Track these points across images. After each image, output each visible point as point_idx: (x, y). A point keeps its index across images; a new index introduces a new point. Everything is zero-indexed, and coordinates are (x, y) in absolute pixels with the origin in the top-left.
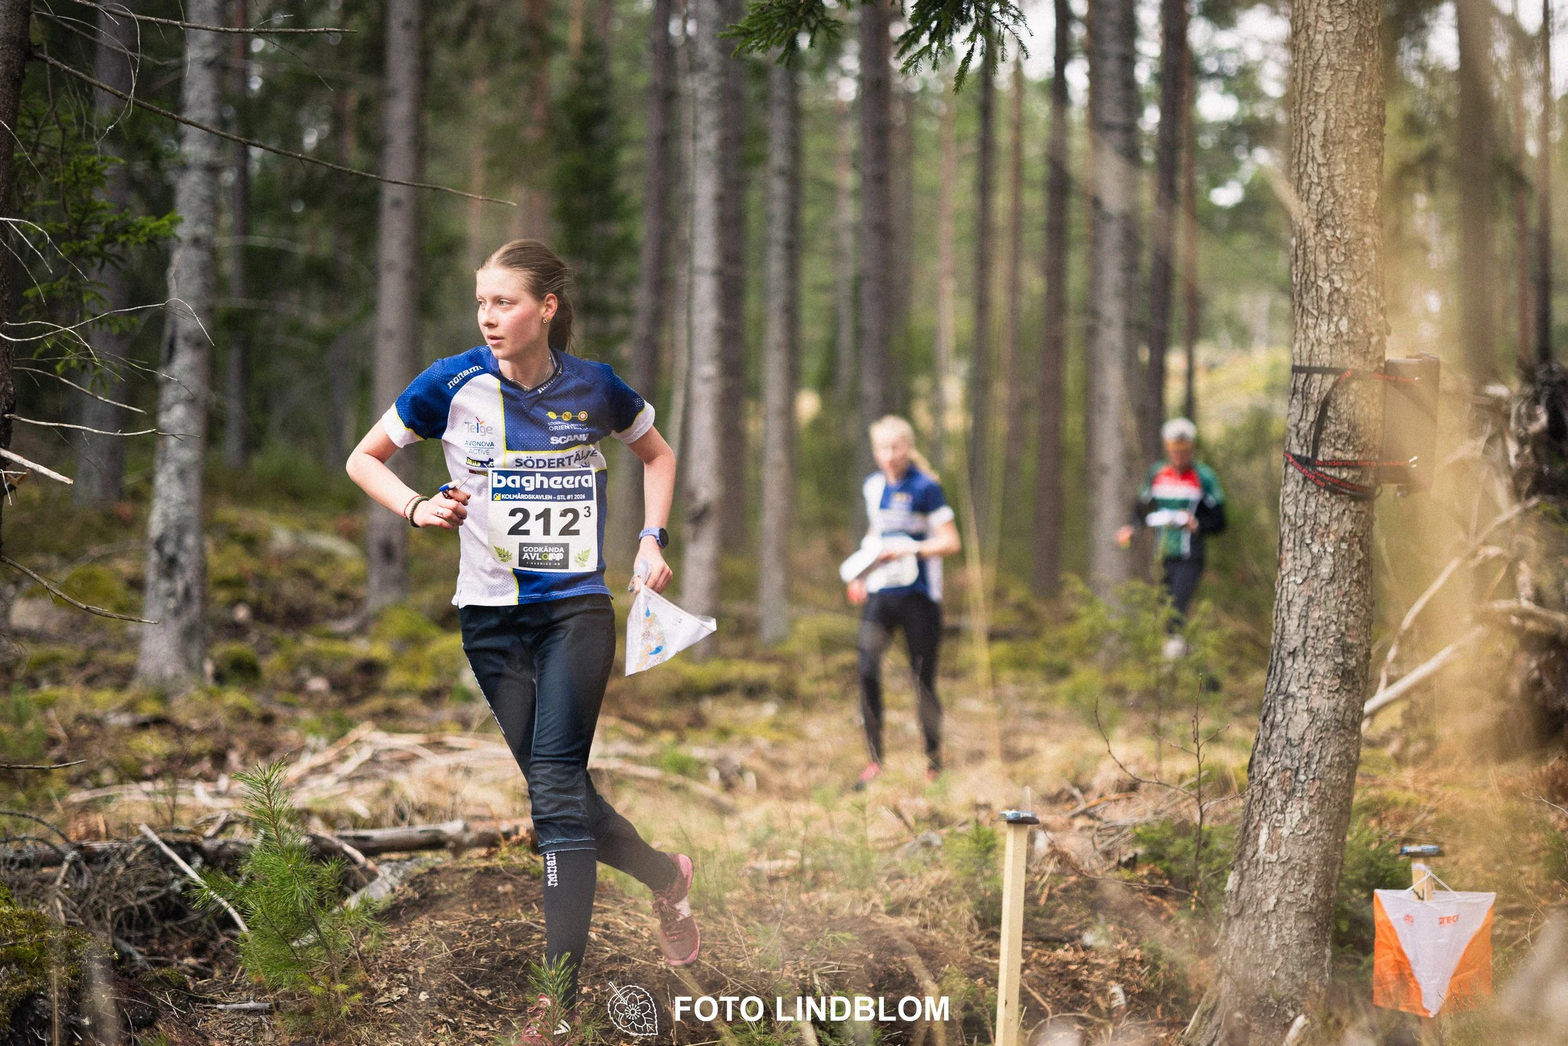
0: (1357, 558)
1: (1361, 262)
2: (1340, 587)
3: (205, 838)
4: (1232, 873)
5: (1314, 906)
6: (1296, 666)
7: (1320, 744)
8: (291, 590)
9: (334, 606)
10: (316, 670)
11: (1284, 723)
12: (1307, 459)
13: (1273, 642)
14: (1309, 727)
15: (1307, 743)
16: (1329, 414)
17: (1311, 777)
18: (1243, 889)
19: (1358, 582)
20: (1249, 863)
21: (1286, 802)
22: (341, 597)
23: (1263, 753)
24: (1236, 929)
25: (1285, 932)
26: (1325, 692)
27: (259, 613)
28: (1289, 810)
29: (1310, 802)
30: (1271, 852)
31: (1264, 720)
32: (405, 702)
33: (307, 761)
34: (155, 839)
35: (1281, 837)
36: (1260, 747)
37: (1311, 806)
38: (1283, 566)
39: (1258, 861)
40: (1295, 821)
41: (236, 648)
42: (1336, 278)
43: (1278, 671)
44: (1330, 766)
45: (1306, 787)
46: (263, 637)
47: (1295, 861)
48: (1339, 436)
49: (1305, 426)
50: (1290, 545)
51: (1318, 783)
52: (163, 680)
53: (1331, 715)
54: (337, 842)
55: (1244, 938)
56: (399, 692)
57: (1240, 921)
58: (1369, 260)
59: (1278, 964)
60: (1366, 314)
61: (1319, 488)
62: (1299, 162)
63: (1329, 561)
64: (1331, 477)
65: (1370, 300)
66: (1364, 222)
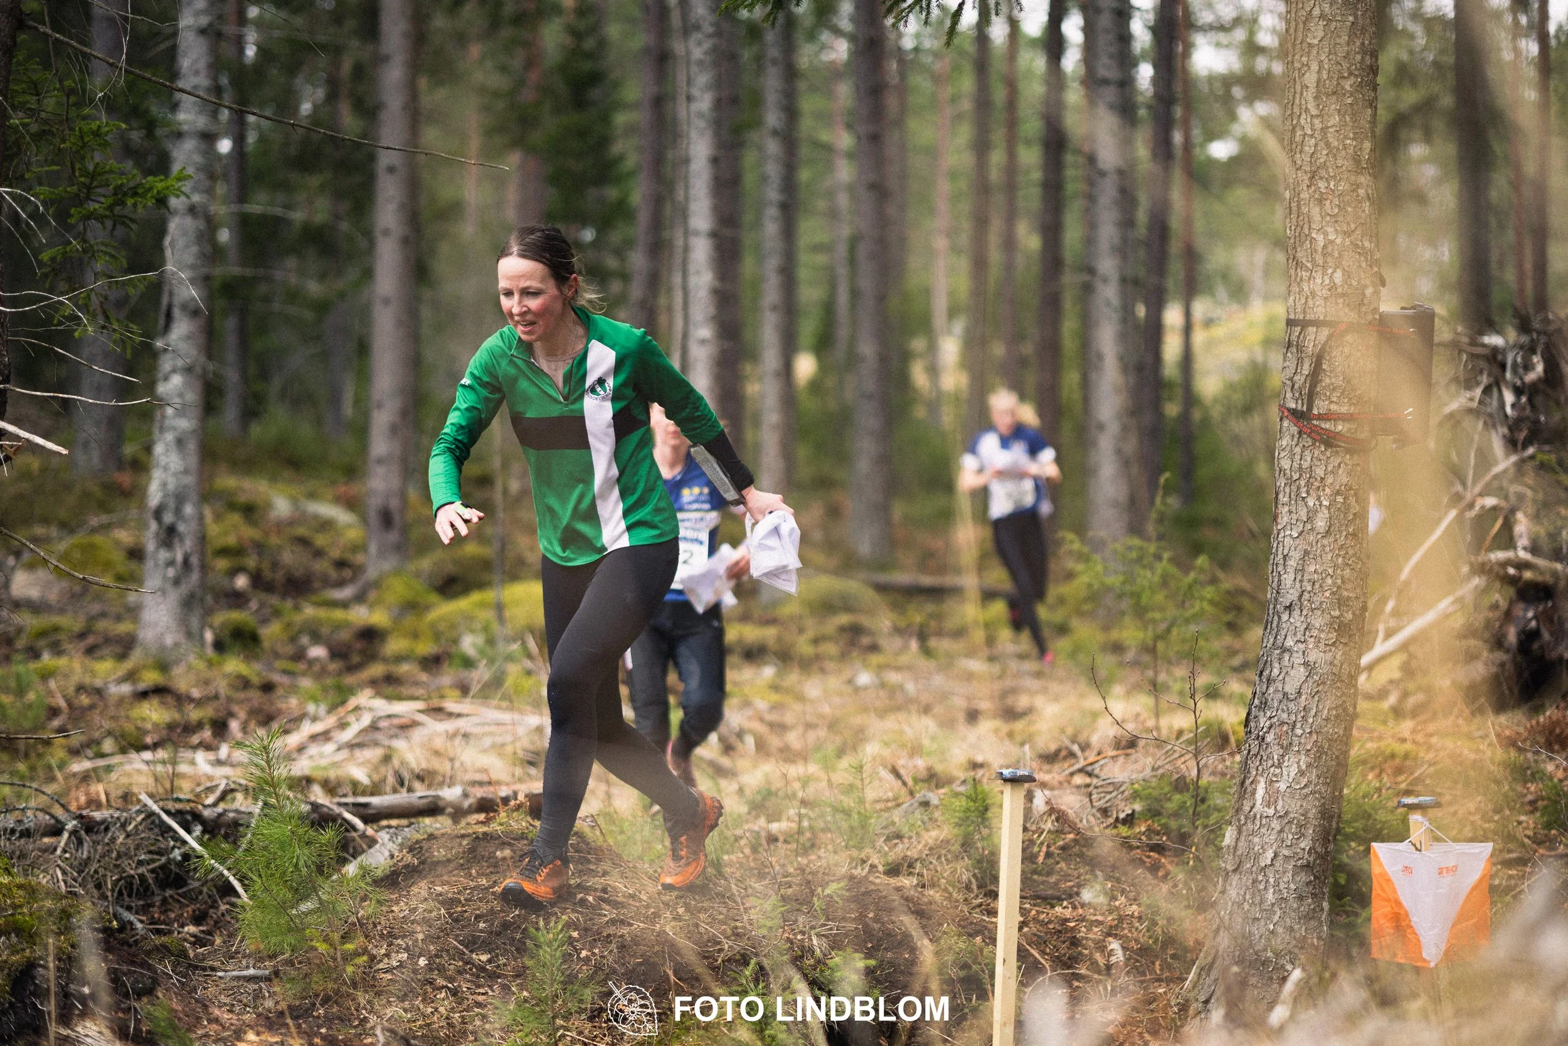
0: (1353, 511)
1: (1355, 213)
2: (1336, 541)
3: (205, 806)
4: (1230, 828)
5: (1311, 859)
6: (1292, 620)
8: (289, 557)
9: (333, 574)
10: (316, 638)
11: (1281, 678)
12: (1302, 412)
13: (1269, 596)
14: (1305, 681)
15: (1304, 697)
16: (1324, 367)
17: (1308, 731)
18: (1240, 844)
19: (1355, 535)
20: (1246, 818)
21: (1283, 756)
22: (341, 564)
23: (1259, 708)
24: (1234, 883)
25: (1282, 886)
27: (257, 580)
28: (1286, 764)
29: (1307, 755)
30: (1269, 806)
31: (1261, 673)
32: (405, 668)
33: (307, 729)
34: (155, 808)
35: (1278, 791)
36: (1256, 702)
37: (1309, 760)
38: (1279, 520)
39: (1255, 815)
40: (1292, 775)
41: (236, 616)
42: (1330, 230)
43: (1274, 625)
44: (1327, 719)
45: (1303, 741)
46: (262, 605)
47: (1292, 815)
48: (1334, 390)
49: (1299, 380)
50: (1286, 500)
52: (162, 648)
53: (1328, 668)
54: (337, 810)
55: (1242, 893)
56: (399, 659)
57: (1237, 877)
58: (1364, 211)
59: (1276, 918)
60: (1360, 266)
61: (1314, 441)
62: (1292, 114)
63: (1325, 515)
64: (1326, 430)
65: (1364, 252)
66: (1358, 173)
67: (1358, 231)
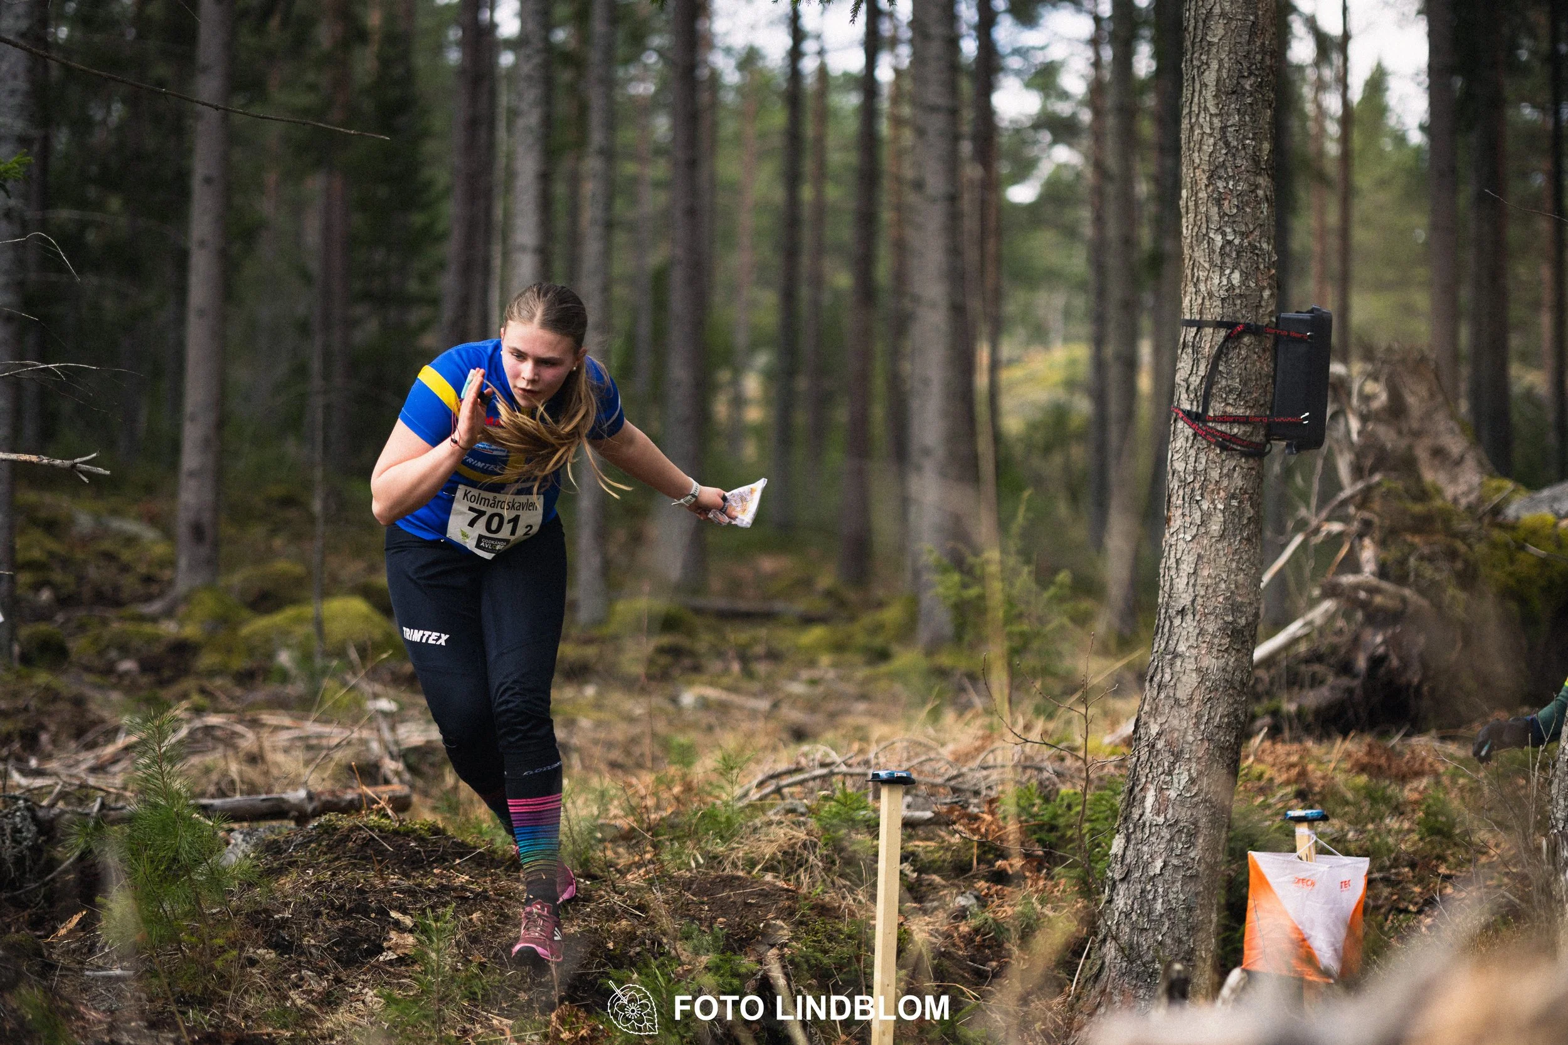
0: (1247, 515)
1: (1253, 214)
2: (1230, 544)
4: (1117, 836)
5: (1201, 869)
6: (1184, 625)
7: (1209, 705)
8: (95, 572)
9: (141, 589)
10: (124, 652)
11: (1172, 683)
13: (1160, 600)
14: (1197, 687)
15: (1195, 704)
16: (1220, 368)
17: (1199, 738)
18: (1128, 853)
19: (1248, 540)
20: (1135, 826)
21: (1174, 763)
22: (148, 579)
23: (1149, 714)
24: (1121, 893)
25: (1171, 896)
26: (1214, 651)
28: (1176, 771)
29: (1198, 763)
30: (1158, 814)
31: (1152, 680)
33: (121, 740)
35: (1168, 799)
36: (1146, 708)
37: (1199, 767)
38: (1172, 523)
39: (1144, 824)
40: (1183, 782)
41: (42, 628)
42: (1228, 230)
43: (1166, 630)
44: (1219, 727)
46: (68, 619)
47: (1182, 824)
48: (1231, 391)
49: (1195, 381)
53: (1220, 675)
55: (1130, 902)
56: (210, 673)
57: (1125, 886)
58: (1262, 212)
59: (1165, 929)
60: (1258, 268)
61: (1209, 444)
62: (1190, 112)
63: (1219, 518)
64: (1222, 432)
65: (1262, 254)
66: (1257, 174)
67: (1257, 233)
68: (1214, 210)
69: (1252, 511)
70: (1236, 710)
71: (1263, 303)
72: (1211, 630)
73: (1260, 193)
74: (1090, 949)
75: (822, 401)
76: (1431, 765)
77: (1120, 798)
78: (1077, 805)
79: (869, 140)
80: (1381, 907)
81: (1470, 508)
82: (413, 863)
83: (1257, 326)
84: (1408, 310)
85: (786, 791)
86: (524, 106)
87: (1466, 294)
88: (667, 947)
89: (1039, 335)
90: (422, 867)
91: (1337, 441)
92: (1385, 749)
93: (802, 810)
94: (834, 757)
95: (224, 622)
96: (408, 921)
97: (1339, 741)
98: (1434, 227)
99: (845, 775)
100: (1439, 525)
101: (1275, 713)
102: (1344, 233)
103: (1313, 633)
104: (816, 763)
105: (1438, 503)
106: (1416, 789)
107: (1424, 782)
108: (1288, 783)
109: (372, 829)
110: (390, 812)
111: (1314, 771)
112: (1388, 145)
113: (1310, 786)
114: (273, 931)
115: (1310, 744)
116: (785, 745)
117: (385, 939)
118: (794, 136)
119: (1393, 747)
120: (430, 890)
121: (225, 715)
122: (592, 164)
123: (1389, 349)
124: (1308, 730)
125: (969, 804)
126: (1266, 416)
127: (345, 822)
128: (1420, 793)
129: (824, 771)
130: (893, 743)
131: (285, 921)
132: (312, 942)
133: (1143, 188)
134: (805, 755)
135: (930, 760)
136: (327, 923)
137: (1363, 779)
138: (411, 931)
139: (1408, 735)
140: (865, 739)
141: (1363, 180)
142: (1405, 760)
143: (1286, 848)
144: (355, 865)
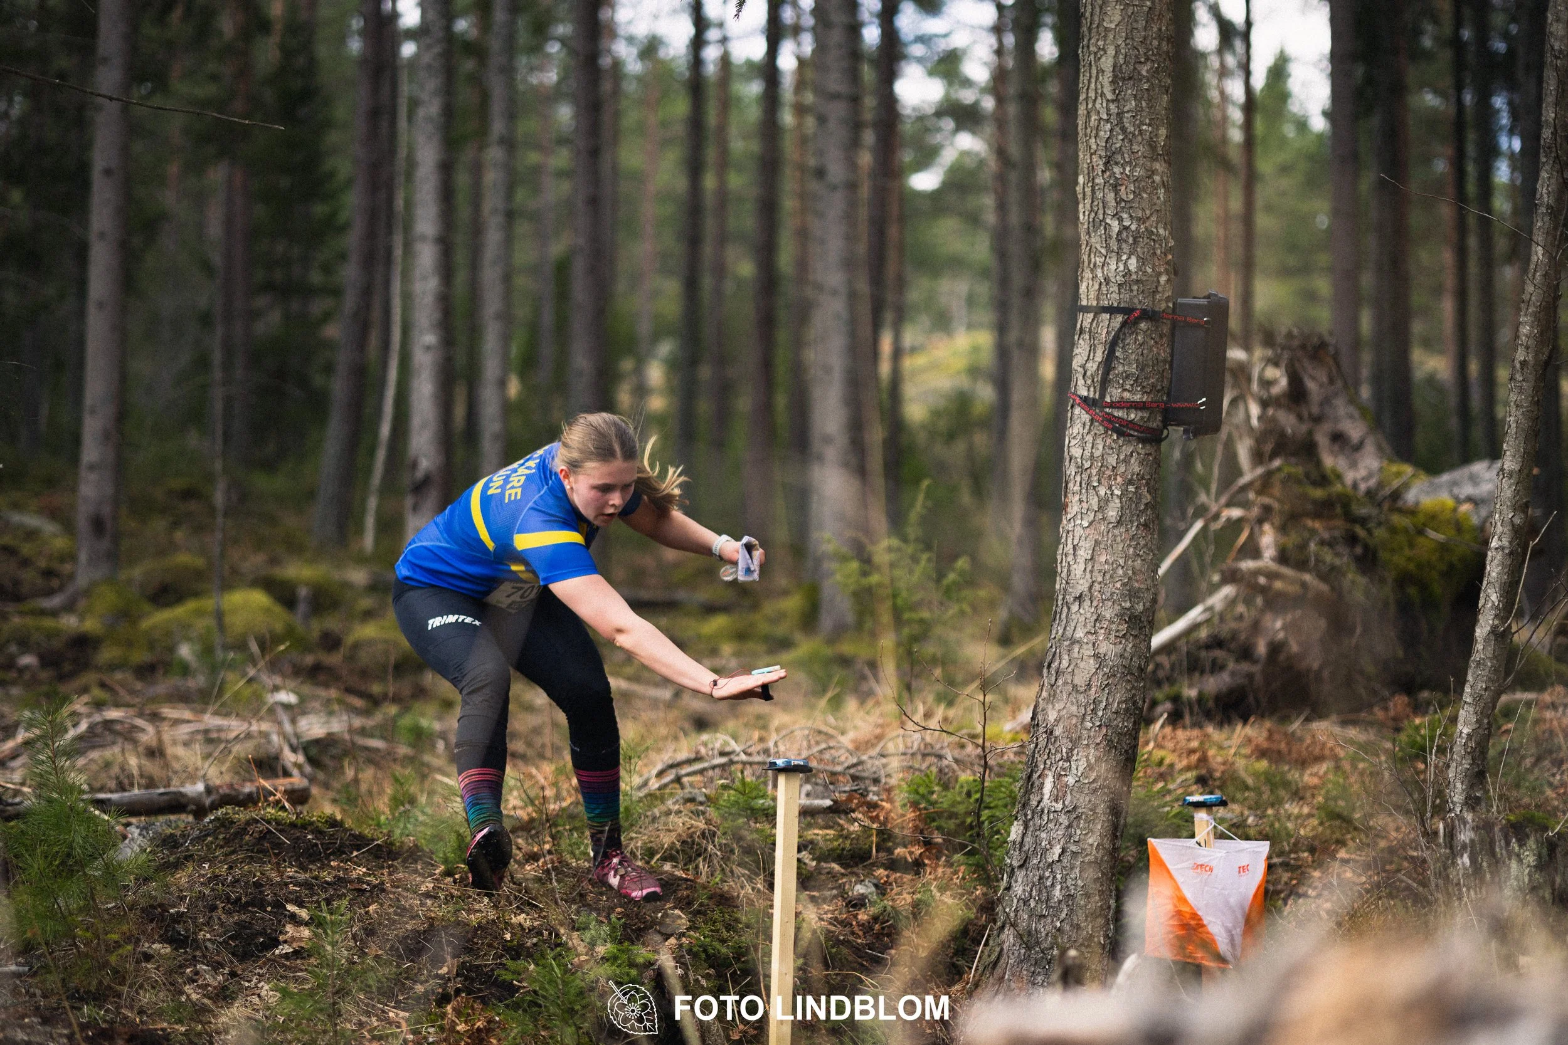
0: (1144, 501)
1: (1151, 200)
2: (1127, 530)
4: (1016, 823)
5: (1099, 855)
6: (1081, 611)
7: (1107, 691)
9: (41, 583)
11: (1070, 670)
12: (1094, 400)
13: (1058, 587)
14: (1096, 673)
15: (1093, 690)
16: (1117, 354)
17: (1098, 724)
18: (1027, 839)
19: (1146, 526)
20: (1033, 812)
21: (1071, 750)
22: (48, 573)
23: (1047, 701)
24: (1020, 880)
25: (1069, 882)
26: (1112, 637)
28: (1075, 758)
29: (1096, 749)
30: (1056, 801)
31: (1050, 664)
35: (1067, 785)
36: (1044, 694)
37: (1098, 754)
38: (1069, 510)
39: (1042, 810)
40: (1081, 769)
42: (1125, 216)
43: (1063, 617)
44: (1117, 713)
45: (1092, 734)
47: (1080, 810)
48: (1127, 377)
49: (1092, 367)
50: (1077, 488)
51: (1104, 731)
53: (1118, 661)
55: (1028, 889)
57: (1023, 873)
58: (1159, 198)
59: (1063, 915)
60: (1154, 254)
61: (1107, 429)
62: (1087, 98)
63: (1116, 503)
64: (1119, 418)
65: (1159, 240)
66: (1153, 160)
67: (1154, 218)
68: (1111, 196)
69: (1149, 497)
70: (1134, 695)
71: (1160, 289)
72: (1108, 616)
73: (1157, 178)
74: (989, 936)
75: (725, 390)
76: (1332, 750)
77: (1018, 785)
78: (976, 792)
79: (770, 128)
80: (1281, 892)
81: (1369, 493)
82: (310, 855)
83: (1154, 312)
84: (1310, 296)
85: (685, 780)
86: (424, 96)
87: (1367, 280)
88: (564, 938)
89: (943, 323)
90: (320, 860)
91: (1237, 427)
92: (1286, 734)
93: (702, 799)
94: (733, 746)
95: (125, 615)
96: (304, 914)
97: (1239, 727)
98: (1335, 213)
99: (744, 763)
100: (1339, 510)
101: (1176, 699)
102: (1248, 218)
103: (1214, 618)
104: (716, 752)
105: (1338, 488)
106: (1316, 775)
107: (1323, 767)
108: (1188, 768)
109: (269, 822)
110: (287, 805)
111: (1214, 757)
112: (1289, 131)
113: (1210, 772)
114: (168, 925)
115: (1210, 729)
116: (686, 734)
117: (281, 932)
118: (696, 123)
119: (1293, 734)
120: (327, 882)
121: (123, 709)
122: (494, 154)
123: (1290, 335)
124: (1209, 715)
125: (868, 792)
126: (1163, 401)
127: (242, 815)
128: (1320, 778)
129: (723, 760)
130: (792, 732)
131: (180, 915)
132: (208, 936)
133: (1045, 175)
134: (705, 744)
135: (830, 748)
136: (223, 916)
137: (1263, 765)
138: (307, 924)
139: (1308, 720)
140: (765, 727)
141: (1265, 166)
142: (1305, 745)
143: (1185, 834)
144: (251, 857)
